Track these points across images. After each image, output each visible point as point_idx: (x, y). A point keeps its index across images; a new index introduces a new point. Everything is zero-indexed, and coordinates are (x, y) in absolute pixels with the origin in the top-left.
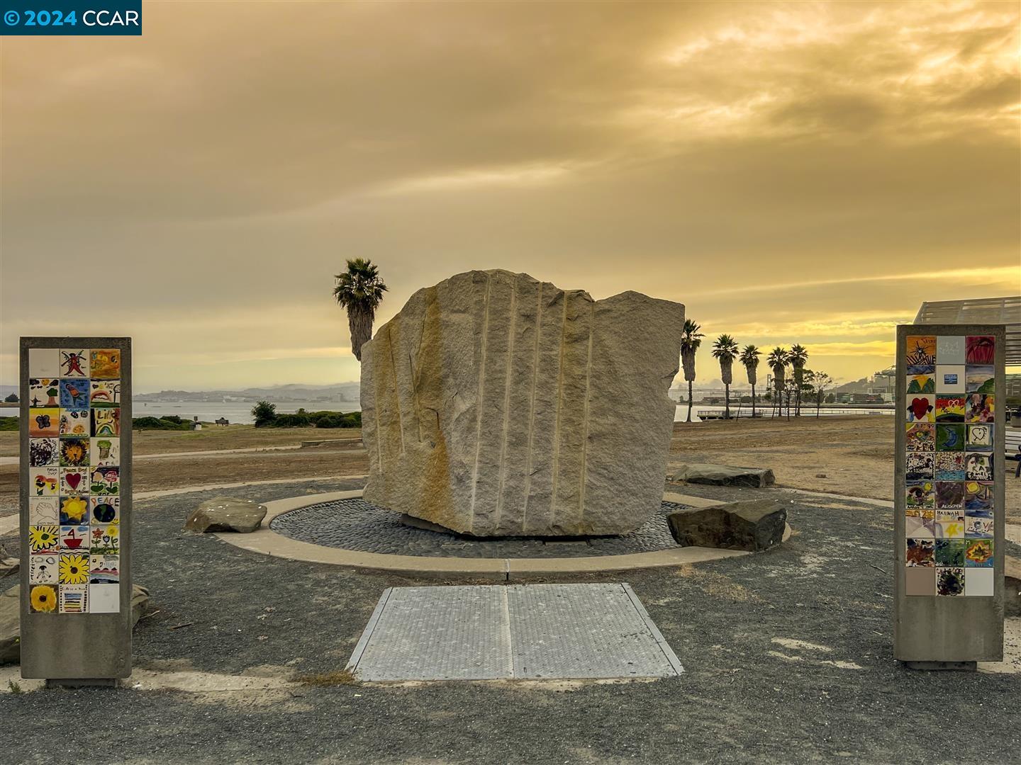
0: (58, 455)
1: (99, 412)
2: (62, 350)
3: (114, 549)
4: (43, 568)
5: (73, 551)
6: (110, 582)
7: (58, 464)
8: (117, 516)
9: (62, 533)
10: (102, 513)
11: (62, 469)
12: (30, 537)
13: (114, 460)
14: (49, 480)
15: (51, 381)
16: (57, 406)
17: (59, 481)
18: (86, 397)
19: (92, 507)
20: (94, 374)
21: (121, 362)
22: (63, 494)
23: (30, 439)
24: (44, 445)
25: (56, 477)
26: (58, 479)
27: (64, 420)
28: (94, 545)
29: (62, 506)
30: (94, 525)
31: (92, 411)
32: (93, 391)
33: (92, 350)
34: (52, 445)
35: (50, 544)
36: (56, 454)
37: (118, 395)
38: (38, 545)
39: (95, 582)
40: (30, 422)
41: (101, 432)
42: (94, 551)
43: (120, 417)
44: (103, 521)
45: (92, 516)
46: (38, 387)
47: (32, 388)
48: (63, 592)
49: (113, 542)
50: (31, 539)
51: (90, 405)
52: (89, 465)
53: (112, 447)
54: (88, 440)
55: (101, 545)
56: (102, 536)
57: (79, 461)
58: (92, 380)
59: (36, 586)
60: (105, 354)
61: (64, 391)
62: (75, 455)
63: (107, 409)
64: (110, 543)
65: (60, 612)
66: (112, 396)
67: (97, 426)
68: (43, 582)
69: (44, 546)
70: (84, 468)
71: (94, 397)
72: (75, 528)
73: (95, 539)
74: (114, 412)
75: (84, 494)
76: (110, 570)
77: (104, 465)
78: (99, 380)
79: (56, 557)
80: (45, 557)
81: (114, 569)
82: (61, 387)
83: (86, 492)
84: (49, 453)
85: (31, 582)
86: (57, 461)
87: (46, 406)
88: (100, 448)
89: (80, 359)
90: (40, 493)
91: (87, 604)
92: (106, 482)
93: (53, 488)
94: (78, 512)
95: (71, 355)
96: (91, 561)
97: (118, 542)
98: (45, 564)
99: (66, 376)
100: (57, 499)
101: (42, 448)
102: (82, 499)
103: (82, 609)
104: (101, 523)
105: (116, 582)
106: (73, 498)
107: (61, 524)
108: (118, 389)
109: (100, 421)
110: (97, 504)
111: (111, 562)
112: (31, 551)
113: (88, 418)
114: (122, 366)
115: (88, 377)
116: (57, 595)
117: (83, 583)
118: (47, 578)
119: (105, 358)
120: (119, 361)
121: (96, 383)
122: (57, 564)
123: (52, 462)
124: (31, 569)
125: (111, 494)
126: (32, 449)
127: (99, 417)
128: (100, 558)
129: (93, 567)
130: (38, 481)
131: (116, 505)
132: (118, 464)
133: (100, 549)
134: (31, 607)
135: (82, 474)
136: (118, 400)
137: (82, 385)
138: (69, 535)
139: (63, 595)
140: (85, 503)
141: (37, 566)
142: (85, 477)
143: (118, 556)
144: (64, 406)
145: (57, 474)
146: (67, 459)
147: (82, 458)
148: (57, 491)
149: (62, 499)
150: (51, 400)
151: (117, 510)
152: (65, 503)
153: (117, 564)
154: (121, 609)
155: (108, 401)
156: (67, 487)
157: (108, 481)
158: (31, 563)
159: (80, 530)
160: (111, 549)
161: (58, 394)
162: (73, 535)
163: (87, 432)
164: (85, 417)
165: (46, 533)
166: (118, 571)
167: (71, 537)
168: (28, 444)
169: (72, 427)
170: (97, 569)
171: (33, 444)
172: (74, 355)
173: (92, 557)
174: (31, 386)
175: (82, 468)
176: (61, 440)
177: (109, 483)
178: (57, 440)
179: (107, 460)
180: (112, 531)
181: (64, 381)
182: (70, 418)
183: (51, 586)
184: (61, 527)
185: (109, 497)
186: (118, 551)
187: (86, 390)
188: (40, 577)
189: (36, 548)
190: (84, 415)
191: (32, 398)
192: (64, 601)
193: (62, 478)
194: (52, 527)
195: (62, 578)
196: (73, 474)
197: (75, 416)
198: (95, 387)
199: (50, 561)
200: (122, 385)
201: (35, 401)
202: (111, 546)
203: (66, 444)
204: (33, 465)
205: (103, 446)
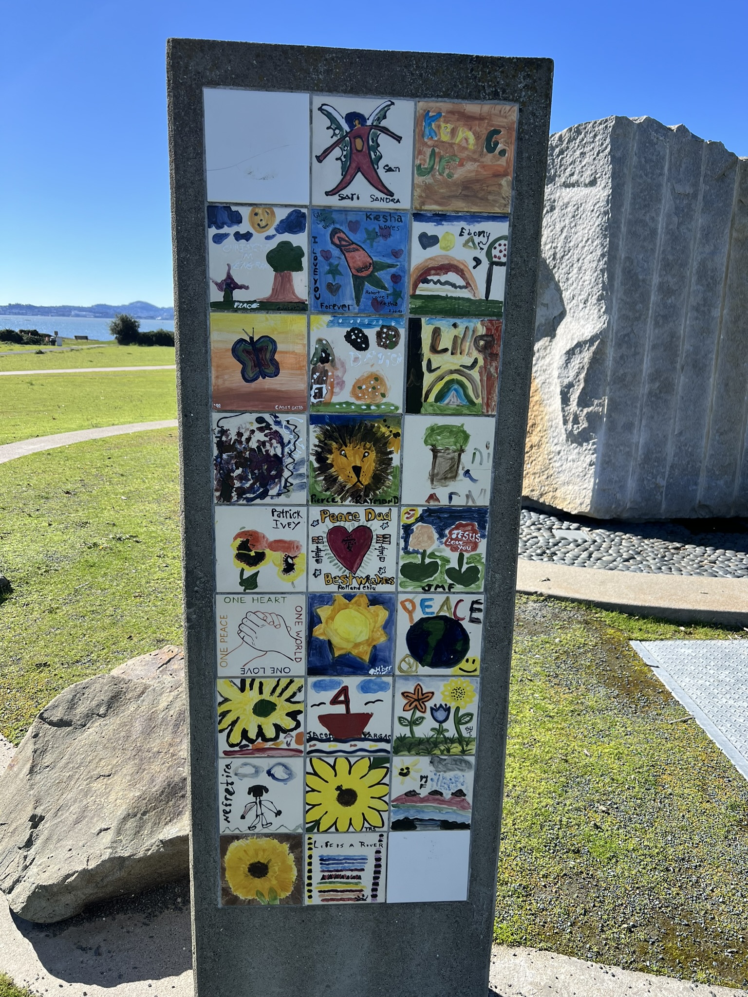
0: (303, 470)
1: (436, 333)
2: (319, 100)
3: (460, 740)
4: (257, 791)
5: (346, 747)
6: (447, 825)
7: (301, 496)
8: (475, 650)
9: (314, 696)
10: (432, 641)
11: (315, 511)
12: (220, 710)
13: (475, 489)
14: (278, 545)
15: (281, 214)
16: (299, 307)
17: (305, 551)
18: (396, 278)
19: (403, 625)
20: (428, 192)
21: (519, 153)
22: (319, 586)
23: (215, 416)
24: (260, 436)
25: (298, 535)
26: (303, 543)
27: (325, 356)
28: (405, 731)
29: (313, 621)
30: (407, 677)
31: (415, 328)
32: (419, 256)
33: (422, 104)
34: (286, 435)
35: (278, 728)
36: (297, 464)
37: (500, 274)
38: (244, 733)
39: (399, 826)
40: (214, 362)
41: (440, 397)
42: (404, 745)
43: (499, 349)
44: (433, 665)
45: (402, 649)
46: (238, 236)
47: (219, 239)
48: (316, 853)
49: (458, 722)
50: (224, 714)
51: (407, 306)
52: (397, 499)
53: (469, 449)
54: (398, 420)
55: (424, 730)
56: (429, 704)
57: (368, 488)
58: (419, 216)
59: (237, 837)
60: (468, 119)
61: (327, 255)
62: (357, 470)
63: (462, 323)
64: (450, 725)
65: (307, 902)
66: (479, 275)
67: (428, 379)
68: (259, 829)
69: (260, 733)
70: (384, 510)
71: (423, 278)
72: (352, 682)
73: (408, 715)
74: (481, 330)
75: (381, 588)
76: (447, 795)
77: (444, 501)
78: (440, 218)
79: (297, 764)
80: (264, 763)
81: (460, 793)
82: (314, 239)
83: (388, 581)
84: (277, 462)
85: (224, 828)
86: (302, 487)
87: (266, 306)
88: (435, 451)
90: (250, 583)
91: (382, 881)
92: (447, 552)
93: (289, 568)
94: (364, 637)
96: (395, 771)
97: (474, 724)
98: (263, 780)
100: (302, 601)
101: (253, 444)
102: (375, 600)
103: (368, 892)
104: (427, 670)
105: (463, 826)
106: (349, 597)
107: (312, 671)
108: (500, 252)
109: (437, 360)
110: (418, 615)
111: (450, 775)
112: (223, 746)
113: (399, 353)
114: (519, 169)
115: (405, 204)
116: (299, 861)
117: (372, 829)
118: (270, 816)
119: (467, 137)
120: (511, 154)
121: (430, 228)
122: (297, 783)
123: (286, 489)
124: (222, 794)
125: (458, 587)
126: (223, 447)
127: (434, 349)
128: (421, 764)
129: (400, 787)
130: (243, 546)
131: (473, 620)
132: (483, 500)
133: (421, 741)
134: (226, 891)
135: (376, 527)
136: (498, 293)
137: (386, 233)
138: (334, 701)
139: (316, 861)
140: (382, 614)
141: (242, 787)
142: (385, 538)
143: (472, 759)
144: (324, 308)
145: (303, 526)
146: (331, 481)
147: (378, 479)
148: (299, 580)
149: (316, 600)
150: (283, 284)
151: (475, 633)
152: (323, 612)
153: (466, 780)
154: (471, 892)
155: (465, 294)
156: (331, 566)
157: (454, 549)
158: (222, 779)
159: (365, 688)
160: (452, 741)
161: (305, 261)
162: (347, 702)
163: (396, 396)
164: (392, 345)
165: (266, 696)
166: (469, 798)
167: (340, 709)
168: (208, 431)
169: (350, 381)
170: (411, 794)
171: (223, 432)
172: (361, 118)
173: (398, 762)
174: (212, 231)
175: (378, 510)
176: (314, 420)
177: (454, 557)
178: (300, 420)
179: (452, 486)
180: (458, 693)
181: (324, 215)
182: (343, 350)
183: (283, 838)
184: (312, 680)
185: (454, 599)
186: (473, 747)
187: (396, 254)
188: (251, 817)
189: (236, 738)
190: (387, 341)
191: (216, 273)
192: (317, 876)
193: (317, 540)
194: (283, 683)
195: (313, 816)
196: (350, 526)
197: (359, 342)
198: (428, 241)
199: (279, 772)
200: (515, 238)
201: (229, 285)
202: (451, 733)
203: (327, 436)
204: (226, 498)
205: (442, 442)
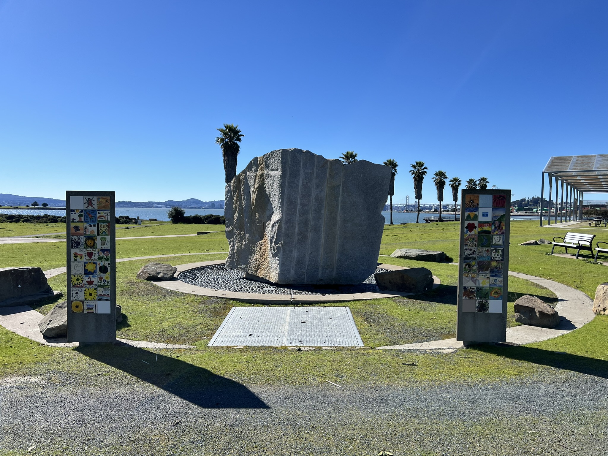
0: (83, 244)
1: (101, 225)
2: (85, 197)
3: (108, 285)
4: (77, 293)
5: (90, 286)
6: (106, 300)
7: (83, 247)
8: (109, 271)
9: (85, 278)
10: (103, 269)
11: (85, 249)
12: (71, 280)
13: (108, 246)
14: (80, 255)
15: (80, 210)
16: (82, 222)
17: (84, 255)
18: (95, 218)
19: (98, 267)
20: (99, 207)
21: (111, 202)
22: (86, 261)
23: (71, 236)
24: (77, 239)
26: (83, 254)
27: (86, 228)
28: (99, 284)
29: (85, 266)
30: (99, 275)
31: (98, 224)
32: (98, 215)
33: (98, 197)
34: (81, 239)
35: (80, 283)
36: (82, 243)
37: (109, 217)
38: (75, 283)
39: (100, 300)
40: (71, 229)
41: (102, 233)
42: (99, 286)
43: (110, 227)
44: (103, 273)
45: (98, 271)
46: (74, 213)
47: (72, 214)
48: (86, 304)
49: (107, 282)
50: (72, 280)
51: (97, 221)
52: (97, 248)
53: (107, 240)
54: (96, 237)
55: (102, 284)
56: (103, 279)
57: (92, 246)
58: (98, 210)
59: (74, 301)
60: (104, 199)
61: (86, 215)
62: (91, 244)
63: (105, 224)
64: (106, 283)
65: (85, 313)
66: (106, 217)
67: (100, 231)
68: (77, 300)
69: (77, 284)
70: (95, 249)
71: (99, 218)
72: (91, 276)
73: (99, 281)
74: (107, 224)
75: (95, 261)
76: (106, 295)
77: (103, 248)
78: (101, 210)
79: (83, 289)
80: (78, 288)
81: (108, 294)
82: (84, 213)
83: (96, 260)
84: (79, 243)
85: (72, 299)
86: (83, 246)
87: (78, 222)
88: (102, 241)
89: (93, 201)
90: (76, 260)
91: (96, 309)
92: (104, 256)
93: (81, 258)
94: (92, 269)
95: (89, 199)
96: (98, 290)
97: (110, 283)
98: (78, 291)
99: (87, 209)
100: (83, 263)
101: (76, 240)
102: (94, 263)
103: (94, 311)
104: (102, 274)
105: (109, 300)
106: (90, 262)
107: (85, 274)
108: (109, 214)
109: (101, 228)
110: (100, 265)
111: (106, 291)
112: (72, 286)
113: (96, 228)
114: (111, 204)
115: (96, 209)
116: (83, 305)
117: (95, 300)
118: (79, 298)
119: (104, 201)
120: (110, 202)
121: (99, 212)
122: (83, 292)
123: (81, 246)
124: (71, 293)
125: (106, 261)
126: (72, 240)
127: (101, 227)
128: (102, 289)
129: (99, 293)
130: (75, 255)
131: (109, 266)
132: (109, 248)
133: (102, 285)
134: (72, 310)
135: (94, 252)
136: (109, 220)
137: (94, 212)
138: (88, 279)
139: (86, 305)
140: (95, 265)
141: (74, 292)
142: (95, 254)
143: (110, 289)
144: (86, 222)
145: (83, 252)
146: (87, 245)
147: (94, 245)
148: (83, 260)
149: (85, 263)
150: (80, 219)
151: (109, 268)
152: (86, 265)
153: (109, 292)
154: (111, 312)
155: (105, 220)
156: (87, 258)
157: (105, 255)
158: (71, 291)
159: (93, 277)
160: (106, 285)
161: (83, 216)
162: (90, 279)
163: (96, 233)
164: (95, 227)
165: (78, 278)
166: (110, 295)
167: (89, 280)
168: (70, 238)
169: (89, 231)
170: (101, 294)
171: (72, 238)
172: (90, 199)
173: (98, 289)
174: (71, 213)
175: (94, 249)
176: (84, 237)
177: (105, 256)
178: (83, 237)
179: (104, 246)
180: (107, 278)
181: (85, 210)
182: (88, 227)
183: (81, 301)
184: (85, 275)
185: (106, 263)
186: (110, 287)
187: (95, 215)
188: (76, 297)
189: (74, 284)
190: (94, 226)
191: (71, 218)
192: (86, 308)
193: (85, 254)
194: (81, 276)
195: (85, 298)
196: (90, 252)
197: (91, 226)
199: (80, 290)
200: (111, 212)
201: (73, 219)
202: (106, 284)
203: (86, 239)
204: (72, 248)
205: (103, 240)
